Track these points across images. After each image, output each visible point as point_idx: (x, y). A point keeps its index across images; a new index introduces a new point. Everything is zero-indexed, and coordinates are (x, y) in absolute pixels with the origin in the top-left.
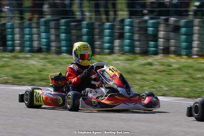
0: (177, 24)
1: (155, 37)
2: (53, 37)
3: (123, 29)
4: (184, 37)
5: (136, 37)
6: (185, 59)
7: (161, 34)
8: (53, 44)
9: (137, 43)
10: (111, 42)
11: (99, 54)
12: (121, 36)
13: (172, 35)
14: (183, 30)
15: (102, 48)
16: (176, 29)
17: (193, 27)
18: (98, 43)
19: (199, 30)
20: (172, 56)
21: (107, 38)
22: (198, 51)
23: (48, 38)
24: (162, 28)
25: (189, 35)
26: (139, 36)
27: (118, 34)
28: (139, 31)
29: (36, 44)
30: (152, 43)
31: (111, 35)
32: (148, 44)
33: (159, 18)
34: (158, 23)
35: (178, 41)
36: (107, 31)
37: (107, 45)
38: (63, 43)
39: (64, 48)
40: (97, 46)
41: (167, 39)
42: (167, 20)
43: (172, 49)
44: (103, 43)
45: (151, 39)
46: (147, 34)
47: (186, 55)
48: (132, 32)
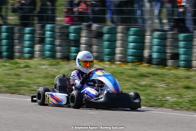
0: (100, 31)
1: (77, 43)
3: (44, 34)
4: (107, 43)
5: (57, 42)
6: (108, 64)
7: (83, 40)
9: (58, 48)
10: (32, 46)
11: (19, 58)
12: (42, 41)
13: (94, 41)
14: (106, 36)
15: (21, 52)
16: (99, 35)
17: (116, 34)
18: (17, 47)
19: (122, 36)
21: (27, 43)
22: (121, 57)
24: (84, 34)
25: (112, 41)
26: (60, 42)
27: (38, 39)
28: (60, 36)
30: (73, 49)
31: (32, 40)
32: (69, 49)
33: (81, 24)
34: (80, 29)
35: (100, 46)
36: (27, 36)
37: (27, 49)
40: (16, 50)
41: (89, 45)
42: (89, 26)
43: (95, 54)
44: (23, 47)
45: (73, 44)
46: (68, 39)
47: (109, 61)
48: (53, 37)
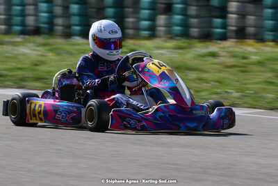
1: (223, 12)
2: (58, 10)
4: (270, 11)
6: (271, 46)
7: (233, 6)
8: (59, 21)
9: (194, 21)
10: (152, 19)
11: (132, 38)
13: (250, 8)
15: (137, 28)
18: (131, 20)
20: (250, 41)
21: (145, 13)
23: (50, 11)
26: (197, 10)
27: (163, 6)
29: (30, 21)
30: (218, 21)
31: (153, 8)
32: (210, 22)
35: (260, 17)
37: (145, 23)
38: (75, 20)
39: (77, 28)
40: (130, 25)
41: (242, 15)
43: (251, 30)
44: (140, 19)
46: (209, 6)
47: (273, 41)
48: (185, 2)
